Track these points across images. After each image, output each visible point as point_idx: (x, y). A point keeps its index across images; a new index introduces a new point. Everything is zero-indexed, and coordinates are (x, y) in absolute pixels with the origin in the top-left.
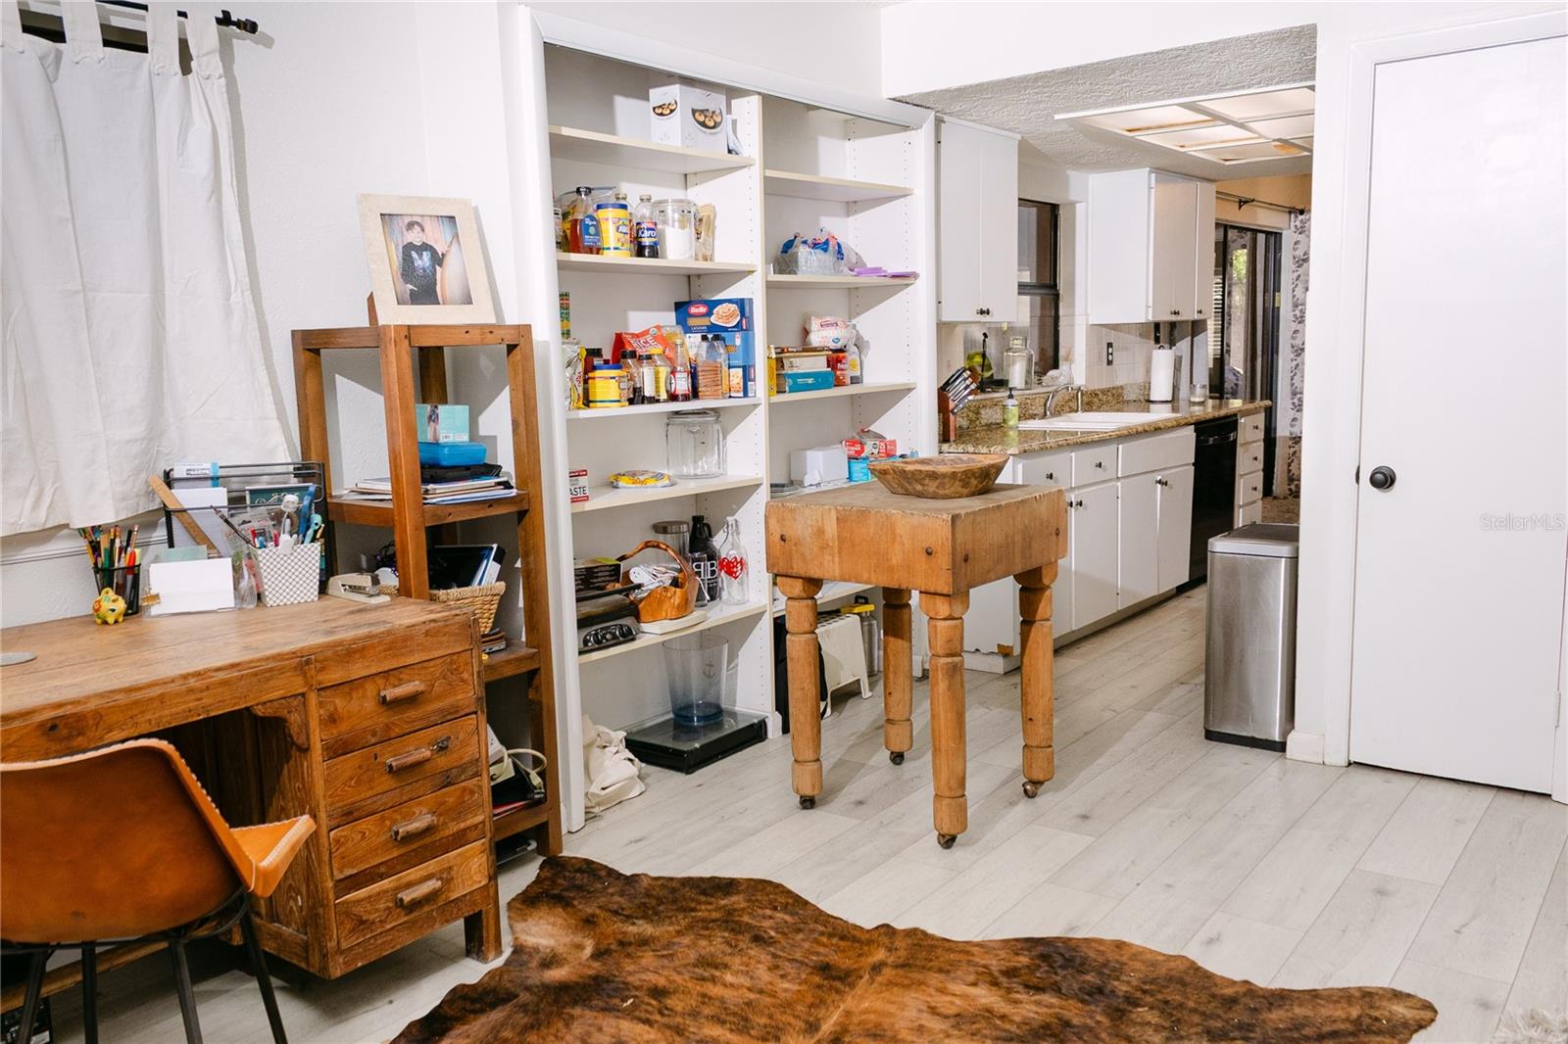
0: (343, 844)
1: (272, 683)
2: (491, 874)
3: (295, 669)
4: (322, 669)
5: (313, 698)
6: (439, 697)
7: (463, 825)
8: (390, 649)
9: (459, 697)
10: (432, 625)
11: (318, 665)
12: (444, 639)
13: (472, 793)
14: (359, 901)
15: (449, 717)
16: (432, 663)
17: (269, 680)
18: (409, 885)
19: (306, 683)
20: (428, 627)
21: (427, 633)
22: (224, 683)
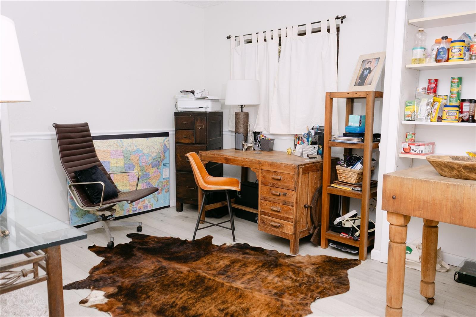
0: (262, 204)
1: (254, 165)
2: (294, 233)
3: (258, 163)
4: (262, 166)
5: (260, 171)
6: (285, 183)
7: (287, 216)
8: (276, 167)
9: (290, 185)
10: (286, 165)
11: (262, 165)
12: (288, 169)
13: (291, 210)
14: (264, 218)
15: (287, 189)
16: (285, 174)
17: (254, 164)
18: (274, 222)
19: (259, 167)
20: (285, 165)
21: (284, 166)
22: (246, 161)
